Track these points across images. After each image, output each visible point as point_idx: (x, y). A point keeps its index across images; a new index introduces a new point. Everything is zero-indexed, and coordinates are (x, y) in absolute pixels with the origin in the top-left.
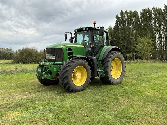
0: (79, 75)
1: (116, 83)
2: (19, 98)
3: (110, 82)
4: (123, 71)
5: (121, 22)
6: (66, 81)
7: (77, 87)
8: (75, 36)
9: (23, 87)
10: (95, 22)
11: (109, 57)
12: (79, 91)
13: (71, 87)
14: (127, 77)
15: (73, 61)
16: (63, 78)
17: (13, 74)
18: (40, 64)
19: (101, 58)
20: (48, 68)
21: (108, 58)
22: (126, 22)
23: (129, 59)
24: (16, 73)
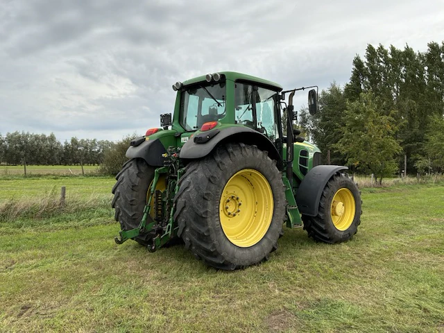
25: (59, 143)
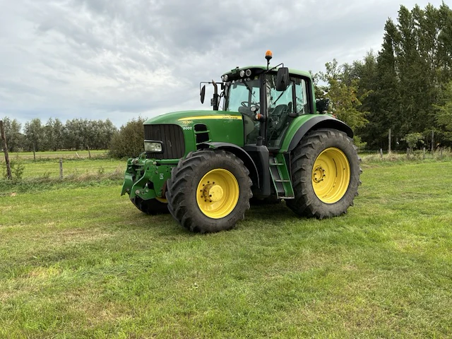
0: (216, 191)
1: (328, 213)
2: (74, 241)
3: (311, 212)
4: (353, 183)
5: (402, 40)
6: (180, 204)
7: (209, 221)
8: (224, 92)
9: (97, 215)
10: (268, 52)
11: (306, 146)
12: (218, 231)
13: (193, 219)
14: (376, 200)
15: (200, 156)
16: (174, 197)
17: (92, 185)
18: (129, 162)
19: (285, 149)
20: (142, 173)
21: (306, 149)
22: (417, 38)
23: (415, 149)
24: (99, 183)
25: (115, 129)
